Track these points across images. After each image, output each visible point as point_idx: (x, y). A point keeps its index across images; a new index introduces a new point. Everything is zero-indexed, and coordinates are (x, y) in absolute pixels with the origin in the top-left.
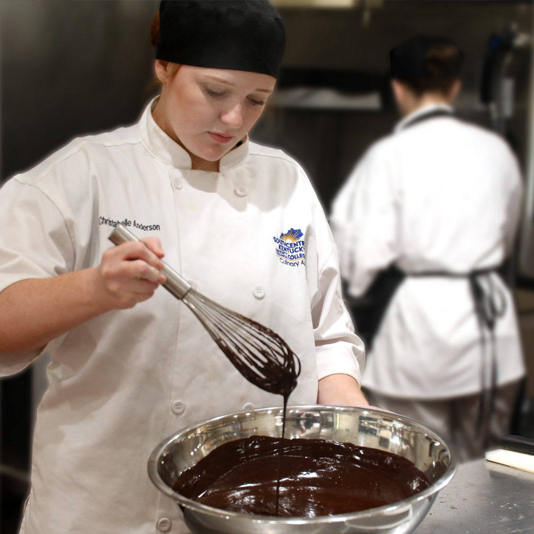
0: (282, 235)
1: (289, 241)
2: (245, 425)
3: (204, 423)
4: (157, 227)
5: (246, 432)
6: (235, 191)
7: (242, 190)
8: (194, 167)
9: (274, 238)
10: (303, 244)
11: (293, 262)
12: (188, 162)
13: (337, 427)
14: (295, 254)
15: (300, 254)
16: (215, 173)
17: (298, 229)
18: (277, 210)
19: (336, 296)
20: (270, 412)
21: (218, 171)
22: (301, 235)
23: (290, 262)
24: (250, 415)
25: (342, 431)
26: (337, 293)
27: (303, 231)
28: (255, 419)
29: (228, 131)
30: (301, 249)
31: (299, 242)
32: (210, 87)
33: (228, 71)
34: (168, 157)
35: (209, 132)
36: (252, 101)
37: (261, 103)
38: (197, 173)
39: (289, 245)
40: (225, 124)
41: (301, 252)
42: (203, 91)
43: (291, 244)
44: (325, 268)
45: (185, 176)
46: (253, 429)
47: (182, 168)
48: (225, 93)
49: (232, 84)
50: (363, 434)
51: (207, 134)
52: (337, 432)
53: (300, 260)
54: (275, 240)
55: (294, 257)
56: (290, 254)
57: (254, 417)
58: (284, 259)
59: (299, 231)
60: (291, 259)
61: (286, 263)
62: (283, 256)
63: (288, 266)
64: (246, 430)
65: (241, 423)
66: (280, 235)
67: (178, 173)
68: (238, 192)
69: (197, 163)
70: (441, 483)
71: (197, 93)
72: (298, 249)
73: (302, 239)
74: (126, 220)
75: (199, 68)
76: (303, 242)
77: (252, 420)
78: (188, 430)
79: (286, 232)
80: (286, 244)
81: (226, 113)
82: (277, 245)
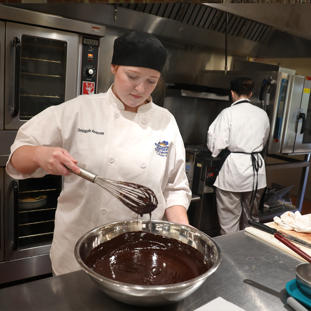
0: (159, 143)
1: (162, 146)
2: (129, 226)
3: (109, 224)
4: (103, 133)
5: (130, 229)
6: (142, 122)
7: (145, 121)
8: (126, 109)
9: (155, 143)
10: (168, 148)
11: (162, 155)
12: (123, 107)
13: (171, 232)
14: (164, 151)
15: (166, 152)
16: (135, 113)
17: (167, 141)
18: (160, 131)
19: (183, 170)
20: (141, 222)
21: (137, 112)
22: (168, 144)
23: (161, 154)
24: (132, 222)
25: (173, 233)
26: (183, 169)
27: (169, 143)
28: (134, 224)
29: (138, 94)
30: (166, 150)
31: (166, 147)
32: (130, 74)
33: (137, 67)
34: (115, 104)
35: (130, 94)
36: (149, 82)
37: (154, 83)
38: (127, 112)
39: (162, 147)
40: (137, 91)
41: (167, 151)
42: (127, 76)
43: (163, 147)
44: (179, 159)
45: (121, 112)
46: (132, 228)
47: (121, 110)
48: (137, 77)
49: (139, 73)
50: (181, 236)
51: (130, 95)
52: (171, 233)
53: (165, 154)
54: (156, 144)
55: (163, 153)
56: (162, 151)
57: (134, 223)
58: (158, 153)
59: (167, 142)
60: (161, 153)
61: (159, 154)
62: (158, 151)
63: (160, 156)
64: (129, 229)
65: (127, 225)
66: (158, 142)
67: (118, 111)
68: (143, 122)
69: (127, 108)
70: (212, 271)
71: (125, 77)
72: (165, 150)
73: (168, 146)
74: (89, 129)
75: (125, 66)
76: (168, 147)
77: (132, 224)
78: (101, 227)
79: (162, 142)
80: (161, 147)
81: (137, 86)
82: (156, 147)
